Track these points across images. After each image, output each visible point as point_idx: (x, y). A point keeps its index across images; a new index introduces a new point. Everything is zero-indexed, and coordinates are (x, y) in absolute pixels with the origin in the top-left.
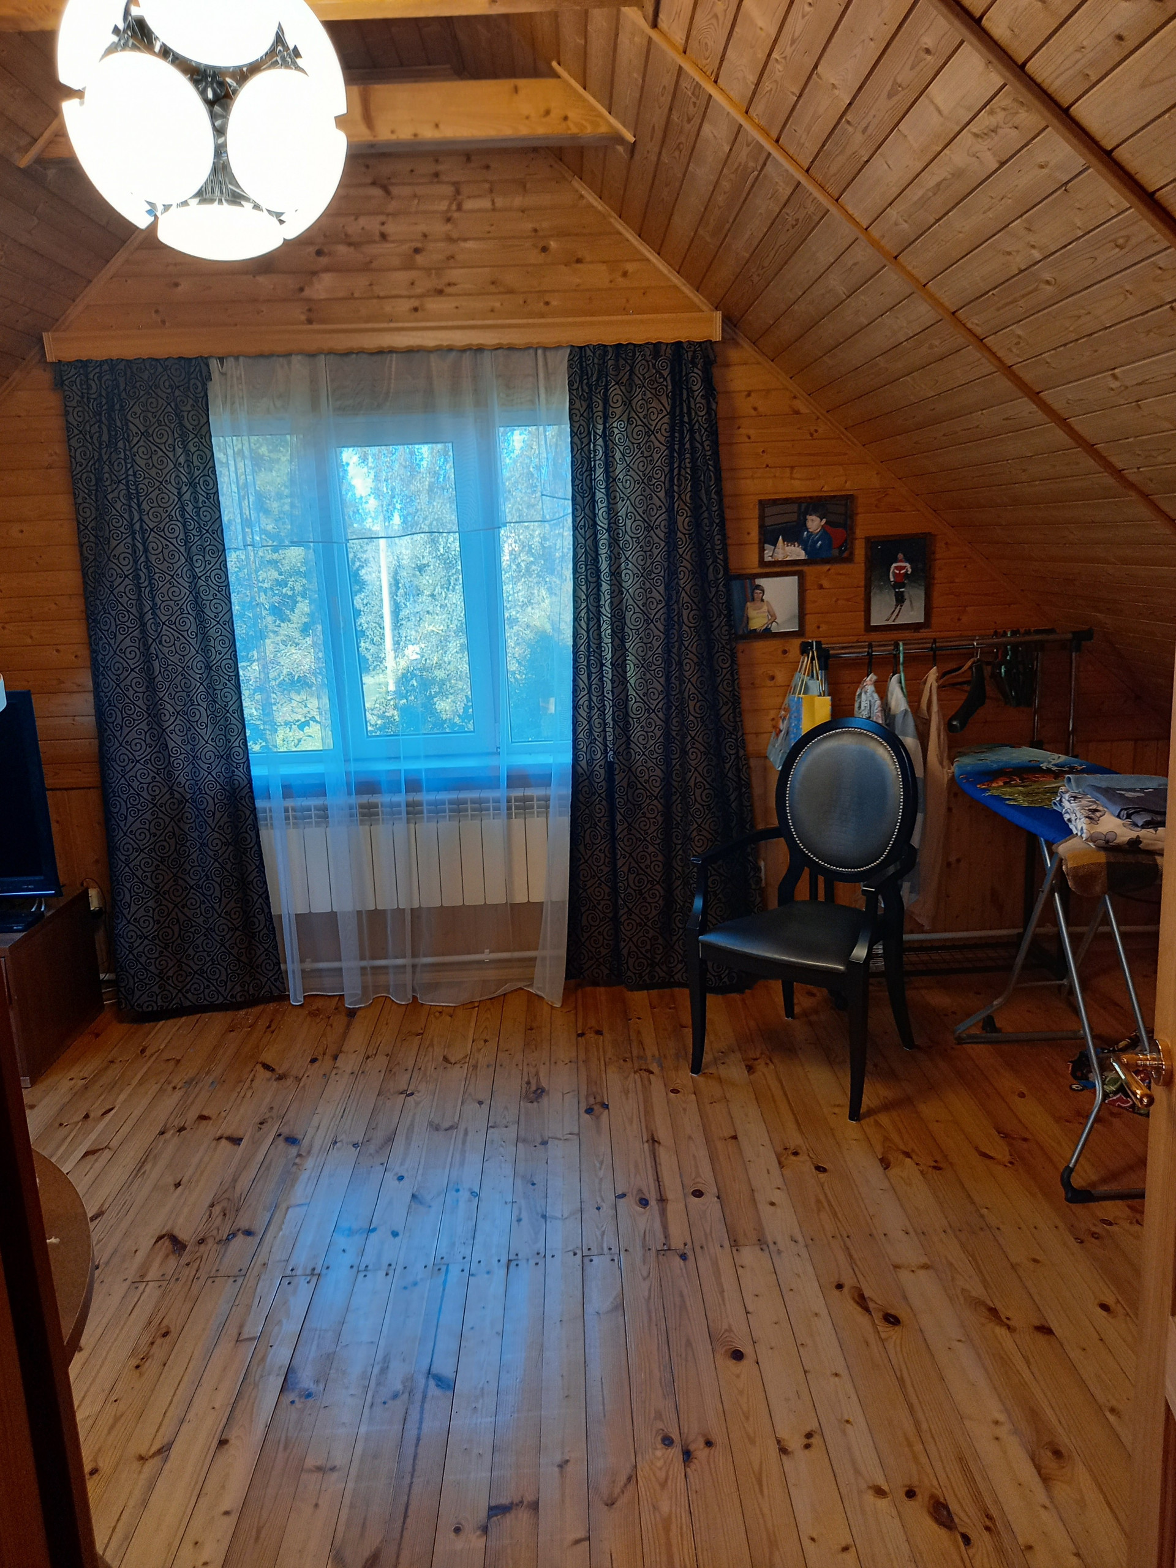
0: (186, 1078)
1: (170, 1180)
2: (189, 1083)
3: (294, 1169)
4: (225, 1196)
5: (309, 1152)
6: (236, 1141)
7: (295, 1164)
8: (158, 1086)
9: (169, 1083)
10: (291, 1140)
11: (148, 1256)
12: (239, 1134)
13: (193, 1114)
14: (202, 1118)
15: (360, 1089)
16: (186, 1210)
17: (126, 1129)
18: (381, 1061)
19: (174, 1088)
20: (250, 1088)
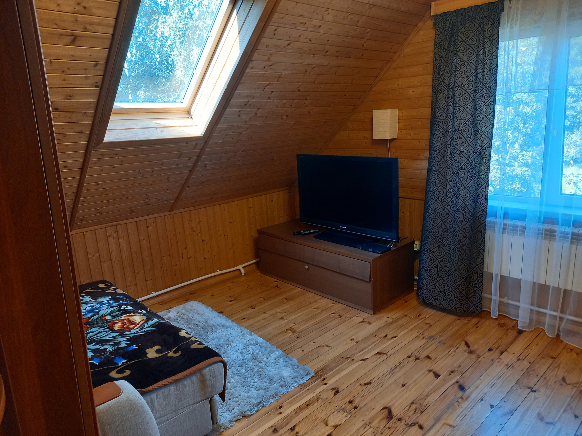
0: (430, 335)
1: (402, 381)
2: (431, 338)
3: (456, 404)
4: (419, 402)
5: (467, 399)
6: (437, 376)
7: (458, 401)
8: (418, 334)
9: (422, 335)
10: (462, 388)
11: (377, 414)
12: (439, 373)
13: (425, 354)
14: (428, 357)
15: (507, 375)
16: (401, 400)
17: (397, 348)
18: (525, 364)
19: (423, 338)
20: (455, 351)
